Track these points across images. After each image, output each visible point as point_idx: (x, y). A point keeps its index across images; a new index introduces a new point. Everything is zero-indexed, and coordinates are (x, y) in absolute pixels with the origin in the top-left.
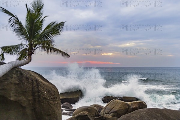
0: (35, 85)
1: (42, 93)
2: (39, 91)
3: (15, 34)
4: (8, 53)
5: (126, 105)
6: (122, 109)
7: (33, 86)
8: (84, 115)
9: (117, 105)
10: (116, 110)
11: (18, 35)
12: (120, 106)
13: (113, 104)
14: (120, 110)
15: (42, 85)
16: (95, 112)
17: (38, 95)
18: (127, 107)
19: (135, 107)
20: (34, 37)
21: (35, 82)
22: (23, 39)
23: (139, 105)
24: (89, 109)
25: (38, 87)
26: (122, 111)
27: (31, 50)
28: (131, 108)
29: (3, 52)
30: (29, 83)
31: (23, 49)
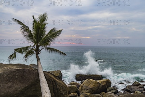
0: (54, 85)
1: (60, 90)
2: (58, 89)
3: (25, 39)
4: (19, 52)
5: (98, 83)
6: (96, 87)
7: (53, 85)
8: (74, 95)
9: (91, 84)
10: (91, 87)
11: (28, 40)
12: (94, 84)
13: (88, 83)
14: (94, 87)
15: (59, 84)
16: (76, 89)
17: (57, 92)
18: (99, 85)
19: (104, 84)
20: (40, 41)
21: (54, 82)
22: (32, 43)
23: (106, 83)
24: (71, 87)
25: (56, 86)
26: (95, 88)
27: (37, 51)
28: (101, 85)
29: (15, 52)
30: (51, 84)
31: (31, 49)
